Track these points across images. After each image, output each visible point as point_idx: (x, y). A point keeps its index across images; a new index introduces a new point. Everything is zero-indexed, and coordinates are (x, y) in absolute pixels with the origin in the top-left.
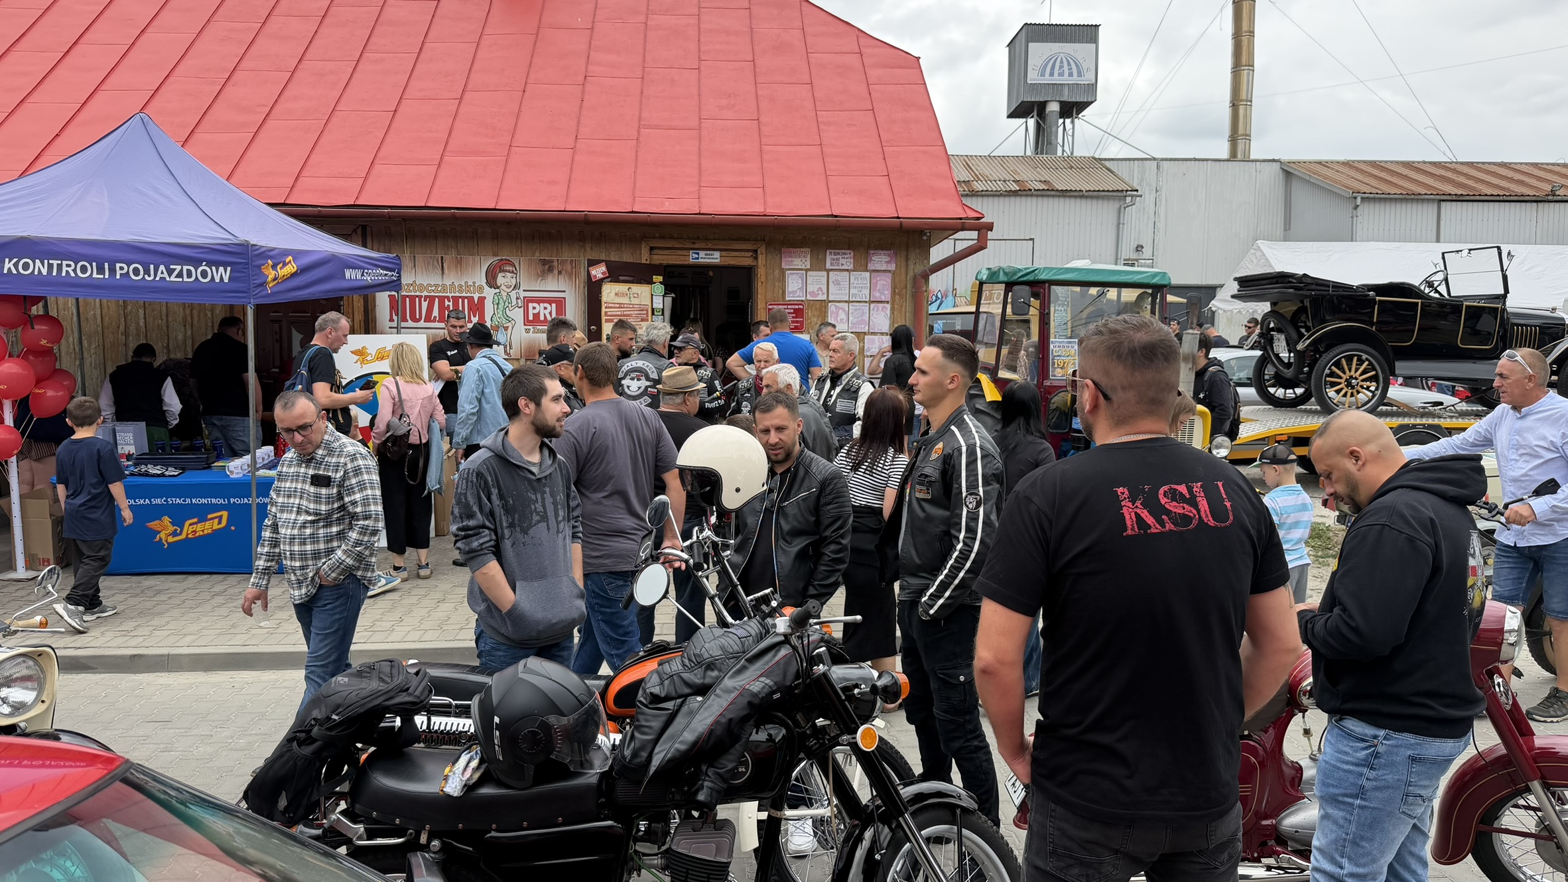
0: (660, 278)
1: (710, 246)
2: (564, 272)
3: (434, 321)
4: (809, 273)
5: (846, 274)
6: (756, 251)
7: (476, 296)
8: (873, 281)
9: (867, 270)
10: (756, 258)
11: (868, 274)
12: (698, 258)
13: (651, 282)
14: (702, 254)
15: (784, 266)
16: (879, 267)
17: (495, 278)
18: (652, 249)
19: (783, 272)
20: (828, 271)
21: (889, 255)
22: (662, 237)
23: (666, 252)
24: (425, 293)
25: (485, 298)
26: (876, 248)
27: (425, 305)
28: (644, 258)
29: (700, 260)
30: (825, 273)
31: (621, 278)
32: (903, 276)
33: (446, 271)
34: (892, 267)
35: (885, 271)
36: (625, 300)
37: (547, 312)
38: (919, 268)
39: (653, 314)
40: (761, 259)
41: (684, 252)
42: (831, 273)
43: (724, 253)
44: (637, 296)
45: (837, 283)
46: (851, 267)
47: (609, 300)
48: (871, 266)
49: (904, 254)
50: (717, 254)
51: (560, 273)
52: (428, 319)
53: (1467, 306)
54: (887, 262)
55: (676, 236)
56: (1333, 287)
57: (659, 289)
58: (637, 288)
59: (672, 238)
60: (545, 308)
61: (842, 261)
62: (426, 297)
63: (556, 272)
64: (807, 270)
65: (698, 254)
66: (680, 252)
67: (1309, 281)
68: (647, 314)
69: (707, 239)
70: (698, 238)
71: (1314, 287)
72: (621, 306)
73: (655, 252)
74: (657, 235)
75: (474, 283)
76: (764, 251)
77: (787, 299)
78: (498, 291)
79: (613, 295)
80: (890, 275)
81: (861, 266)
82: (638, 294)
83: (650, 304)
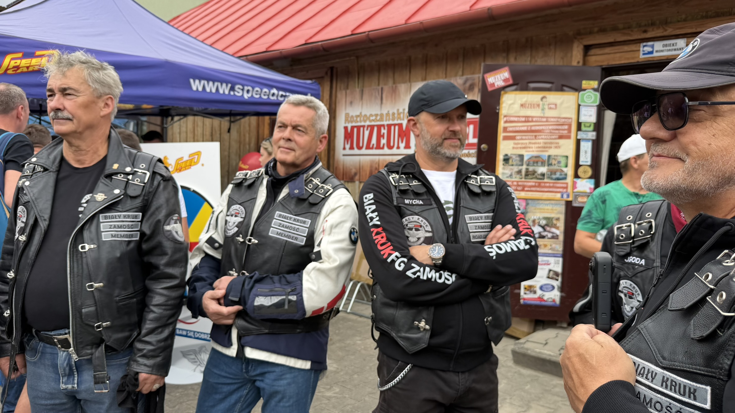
0: (594, 83)
1: (670, 31)
3: (372, 148)
12: (651, 52)
13: (578, 89)
14: (658, 45)
18: (587, 49)
22: (603, 30)
23: (607, 50)
24: (368, 123)
27: (367, 133)
28: (576, 60)
29: (655, 54)
31: (532, 85)
33: (384, 101)
36: (534, 113)
39: (579, 129)
41: (633, 47)
47: (512, 112)
50: (681, 43)
52: (368, 147)
55: (621, 26)
57: (591, 97)
58: (554, 97)
59: (615, 29)
62: (368, 126)
65: (652, 46)
66: (626, 48)
68: (569, 130)
69: (665, 23)
70: (653, 24)
72: (528, 119)
73: (592, 52)
74: (596, 29)
75: (404, 110)
79: (517, 106)
82: (556, 105)
83: (574, 116)
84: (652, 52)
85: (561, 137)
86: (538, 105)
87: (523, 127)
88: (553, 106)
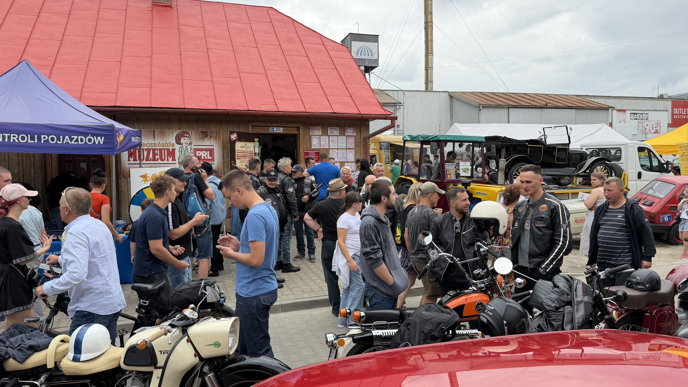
0: (257, 139)
1: (279, 125)
2: (213, 137)
3: (150, 160)
4: (321, 137)
5: (336, 137)
6: (299, 128)
7: (171, 149)
8: (347, 140)
9: (345, 136)
10: (299, 131)
11: (345, 137)
12: (273, 131)
13: (254, 141)
14: (275, 129)
15: (310, 134)
16: (349, 134)
17: (180, 140)
18: (253, 126)
19: (310, 136)
20: (329, 136)
21: (353, 129)
22: (257, 121)
23: (259, 128)
24: (146, 147)
25: (175, 149)
26: (348, 127)
27: (146, 153)
28: (250, 130)
29: (274, 131)
30: (328, 137)
31: (242, 140)
32: (359, 138)
33: (156, 137)
34: (355, 134)
35: (351, 136)
36: (244, 149)
37: (205, 155)
38: (366, 135)
39: (255, 155)
40: (301, 131)
41: (267, 128)
42: (330, 137)
43: (285, 128)
44: (249, 147)
45: (333, 141)
46: (338, 134)
47: (238, 149)
48: (346, 134)
49: (359, 129)
50: (281, 129)
51: (211, 137)
52: (147, 160)
53: (558, 148)
54: (353, 132)
55: (264, 121)
56: (515, 141)
57: (257, 144)
58: (248, 144)
59: (262, 121)
60: (204, 153)
61: (334, 132)
62: (146, 149)
63: (209, 137)
64: (320, 136)
65: (273, 129)
66: (265, 128)
67: (506, 139)
68: (253, 155)
69: (277, 122)
70: (273, 122)
71: (508, 141)
72: (243, 152)
73: (254, 128)
74: (255, 120)
75: (170, 142)
76: (302, 127)
77: (312, 148)
78: (181, 146)
79: (240, 147)
80: (354, 138)
81: (342, 134)
83: (254, 151)
86: (245, 147)
87: (242, 154)
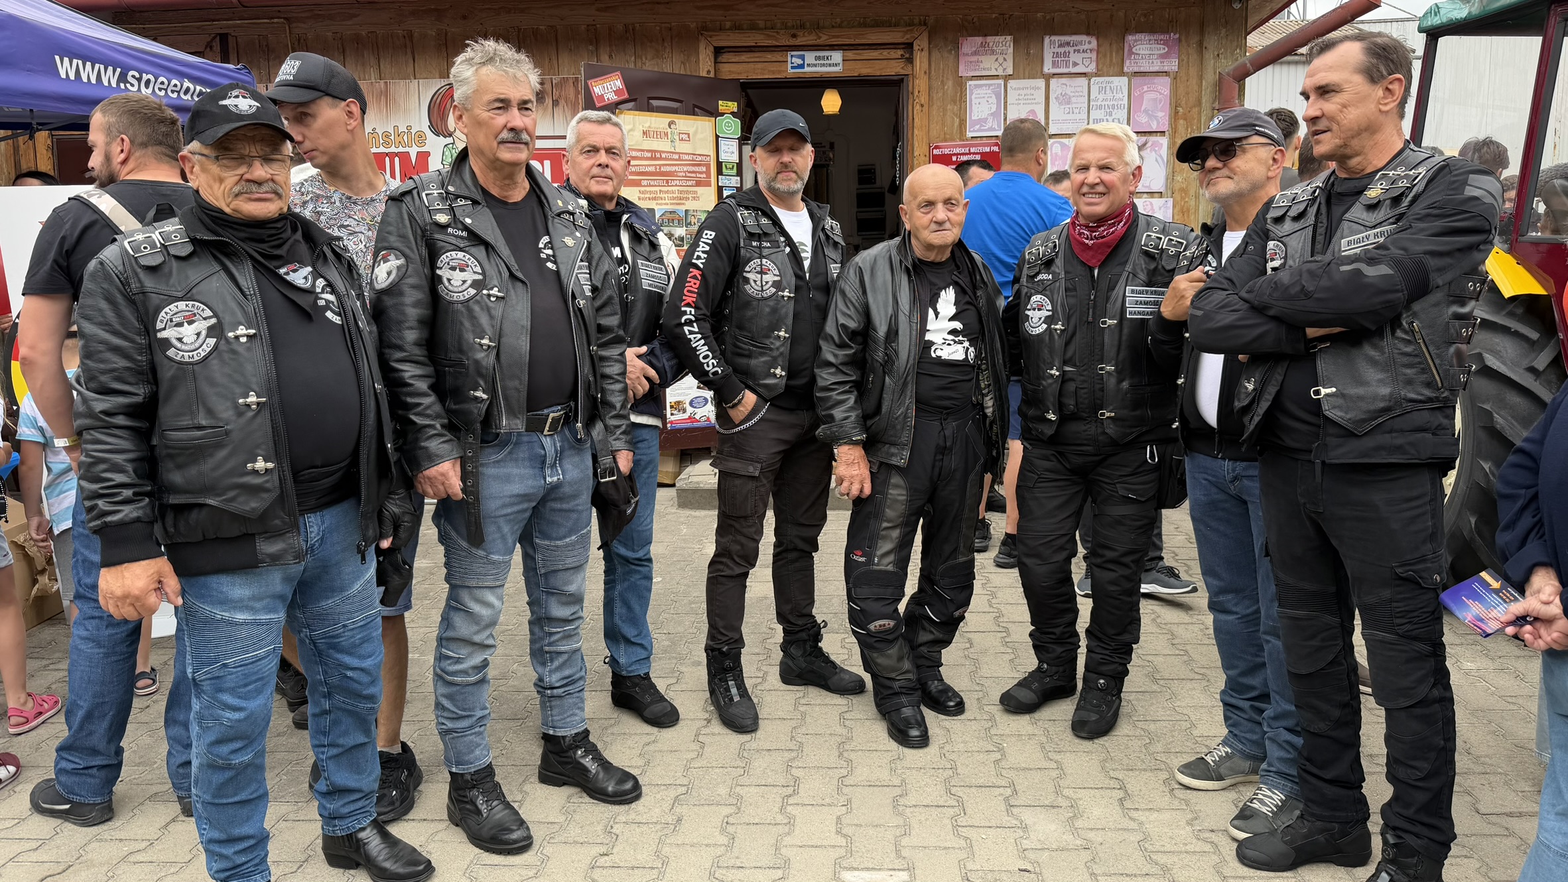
0: (733, 106)
1: (824, 39)
4: (1012, 83)
5: (1083, 81)
6: (909, 46)
7: (413, 152)
8: (1136, 94)
9: (1121, 73)
10: (910, 60)
11: (1125, 79)
13: (714, 113)
14: (810, 57)
15: (963, 72)
16: (1145, 66)
17: (443, 117)
18: (718, 51)
19: (960, 83)
20: (1048, 78)
21: (1166, 43)
22: (737, 27)
23: (744, 57)
25: (428, 154)
26: (1140, 29)
28: (704, 66)
29: (807, 69)
30: (1041, 83)
31: (655, 103)
32: (1194, 82)
34: (1172, 65)
35: (1157, 73)
36: (664, 145)
38: (1228, 65)
39: (720, 172)
40: (921, 60)
41: (777, 56)
42: (1053, 82)
43: (850, 54)
45: (1066, 100)
46: (1092, 68)
48: (1129, 67)
49: (1195, 39)
50: (837, 56)
54: (1163, 57)
55: (761, 24)
58: (685, 123)
59: (753, 27)
61: (1074, 57)
64: (1007, 78)
66: (769, 56)
68: (708, 173)
69: (817, 27)
70: (802, 27)
72: (654, 155)
74: (728, 24)
75: (409, 128)
76: (925, 44)
77: (969, 135)
78: (450, 140)
79: (638, 134)
80: (1167, 80)
81: (1111, 63)
82: (689, 134)
83: (713, 154)
84: (802, 66)
85: (699, 184)
86: (666, 134)
87: (649, 166)
88: (685, 137)
